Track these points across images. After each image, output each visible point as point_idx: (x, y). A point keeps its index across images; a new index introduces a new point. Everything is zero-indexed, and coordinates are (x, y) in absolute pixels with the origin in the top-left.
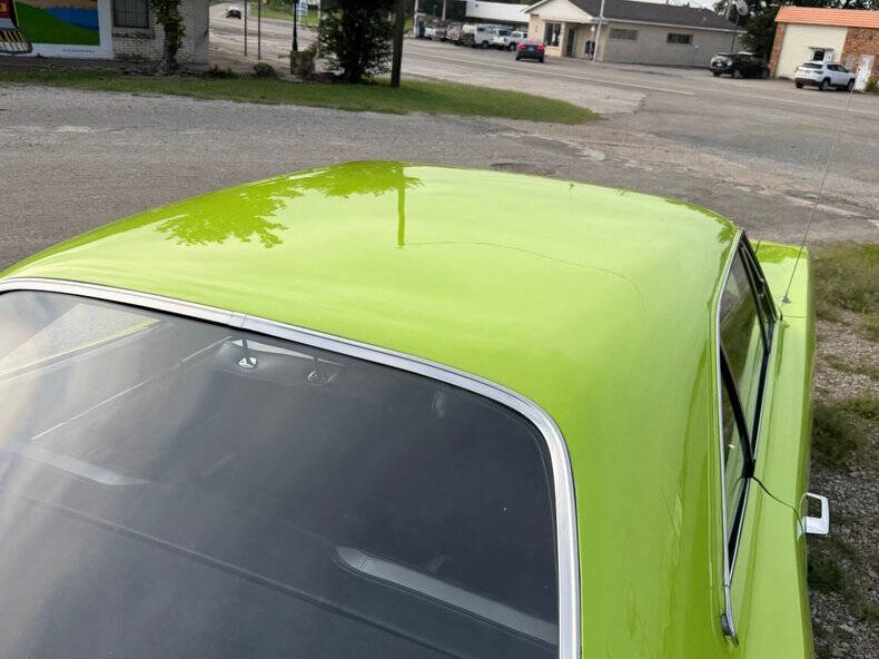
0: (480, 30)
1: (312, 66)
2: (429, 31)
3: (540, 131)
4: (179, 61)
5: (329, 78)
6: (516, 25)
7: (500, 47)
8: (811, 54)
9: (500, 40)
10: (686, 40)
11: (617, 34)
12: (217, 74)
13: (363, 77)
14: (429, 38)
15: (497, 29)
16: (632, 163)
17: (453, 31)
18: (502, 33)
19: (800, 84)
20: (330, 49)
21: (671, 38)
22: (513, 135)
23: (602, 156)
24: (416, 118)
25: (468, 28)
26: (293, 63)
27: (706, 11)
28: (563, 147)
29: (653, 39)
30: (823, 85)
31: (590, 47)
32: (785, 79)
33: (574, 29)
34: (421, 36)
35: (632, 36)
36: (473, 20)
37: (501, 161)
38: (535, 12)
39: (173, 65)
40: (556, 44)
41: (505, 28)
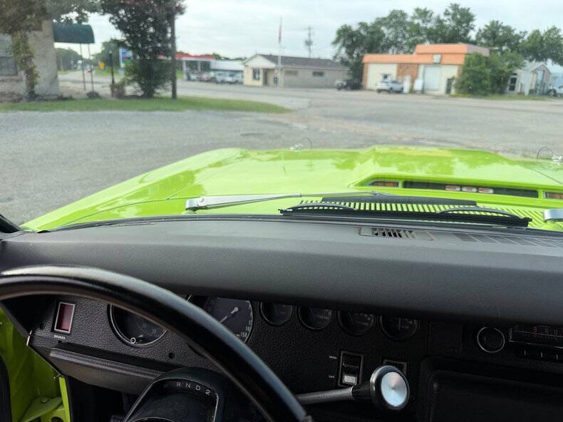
0: (220, 75)
1: (124, 91)
2: (193, 77)
3: (263, 116)
4: (36, 93)
5: (134, 97)
6: (237, 72)
7: (230, 83)
8: (381, 78)
9: (229, 79)
10: (321, 74)
11: (289, 73)
12: (62, 99)
13: (155, 95)
14: (194, 80)
15: (228, 74)
16: (322, 129)
17: (205, 76)
18: (231, 76)
19: (380, 91)
20: (133, 80)
21: (315, 74)
22: (249, 119)
23: (305, 127)
24: (188, 113)
25: (212, 74)
26: (113, 91)
27: (328, 60)
28: (279, 124)
29: (306, 74)
30: (390, 91)
31: (276, 80)
32: (371, 90)
33: (267, 72)
34: (189, 79)
35: (295, 73)
36: (215, 70)
37: (245, 132)
38: (247, 64)
39: (33, 95)
40: (259, 79)
41: (232, 73)
